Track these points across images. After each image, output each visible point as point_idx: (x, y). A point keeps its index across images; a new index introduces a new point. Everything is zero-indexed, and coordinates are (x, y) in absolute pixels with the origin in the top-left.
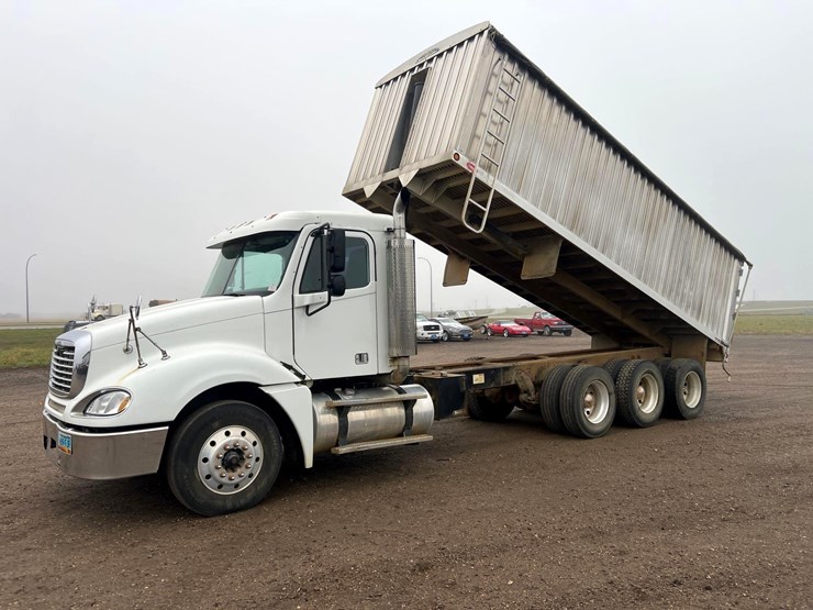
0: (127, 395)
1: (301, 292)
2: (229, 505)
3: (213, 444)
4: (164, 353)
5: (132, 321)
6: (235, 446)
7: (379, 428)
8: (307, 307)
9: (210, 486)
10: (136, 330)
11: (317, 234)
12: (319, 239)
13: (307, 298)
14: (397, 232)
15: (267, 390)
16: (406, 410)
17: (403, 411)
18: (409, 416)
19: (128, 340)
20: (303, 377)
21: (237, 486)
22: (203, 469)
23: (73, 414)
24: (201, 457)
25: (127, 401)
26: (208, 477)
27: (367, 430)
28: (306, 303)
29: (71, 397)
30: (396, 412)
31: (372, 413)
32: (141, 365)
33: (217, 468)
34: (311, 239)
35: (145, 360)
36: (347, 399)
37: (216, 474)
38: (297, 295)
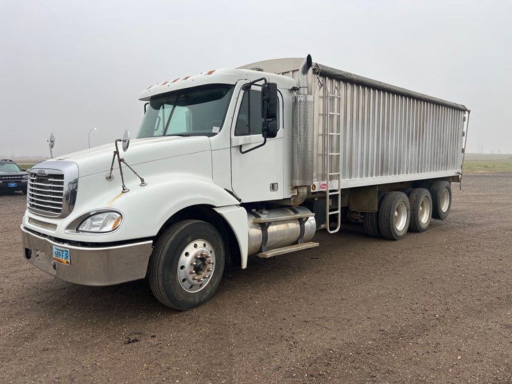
0: (119, 216)
1: (235, 135)
2: (197, 300)
3: (187, 254)
4: (142, 180)
5: (117, 153)
6: (202, 255)
7: (285, 238)
8: (241, 146)
9: (185, 287)
10: (120, 160)
11: (247, 88)
12: (247, 92)
13: (241, 140)
14: (301, 90)
15: (218, 211)
16: (301, 225)
17: (299, 225)
18: (302, 229)
19: (112, 169)
20: (240, 200)
21: (201, 285)
22: (181, 274)
23: (66, 231)
24: (180, 266)
25: (118, 220)
26: (184, 280)
27: (279, 239)
28: (240, 144)
29: (63, 217)
30: (294, 226)
31: (282, 227)
32: (124, 190)
33: (191, 273)
34: (242, 92)
35: (127, 186)
36: (264, 217)
37: (191, 277)
38: (233, 136)
